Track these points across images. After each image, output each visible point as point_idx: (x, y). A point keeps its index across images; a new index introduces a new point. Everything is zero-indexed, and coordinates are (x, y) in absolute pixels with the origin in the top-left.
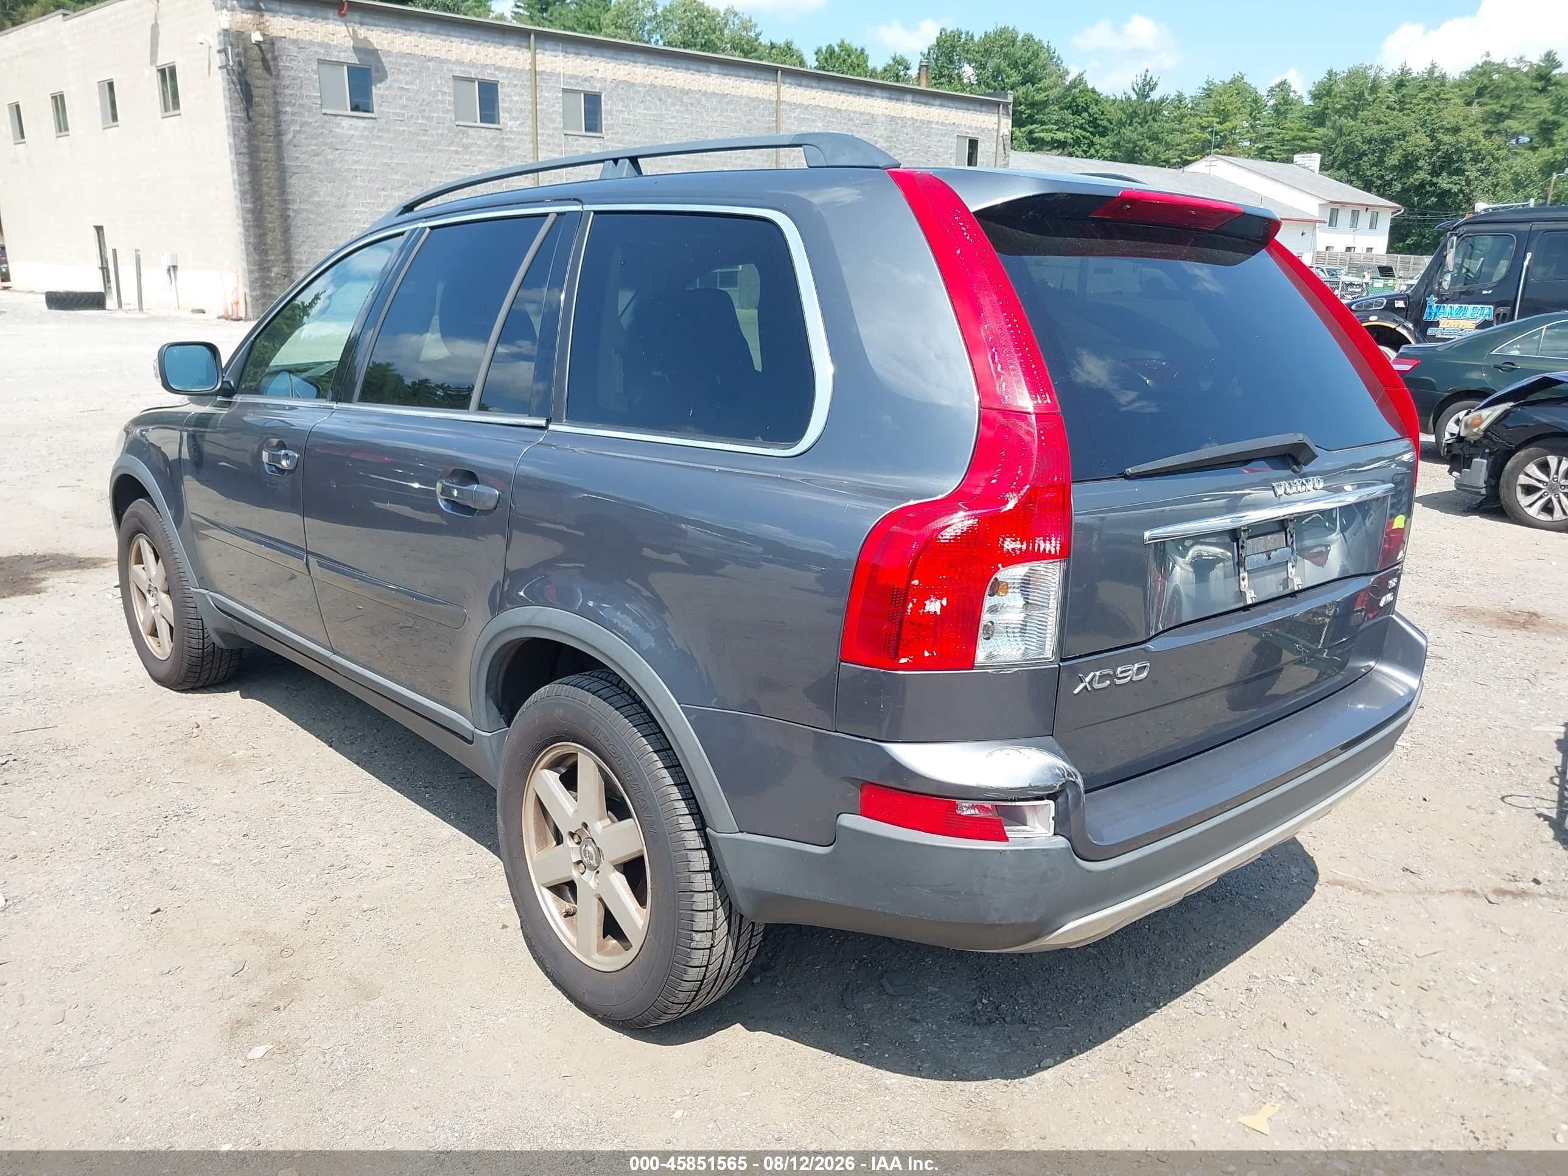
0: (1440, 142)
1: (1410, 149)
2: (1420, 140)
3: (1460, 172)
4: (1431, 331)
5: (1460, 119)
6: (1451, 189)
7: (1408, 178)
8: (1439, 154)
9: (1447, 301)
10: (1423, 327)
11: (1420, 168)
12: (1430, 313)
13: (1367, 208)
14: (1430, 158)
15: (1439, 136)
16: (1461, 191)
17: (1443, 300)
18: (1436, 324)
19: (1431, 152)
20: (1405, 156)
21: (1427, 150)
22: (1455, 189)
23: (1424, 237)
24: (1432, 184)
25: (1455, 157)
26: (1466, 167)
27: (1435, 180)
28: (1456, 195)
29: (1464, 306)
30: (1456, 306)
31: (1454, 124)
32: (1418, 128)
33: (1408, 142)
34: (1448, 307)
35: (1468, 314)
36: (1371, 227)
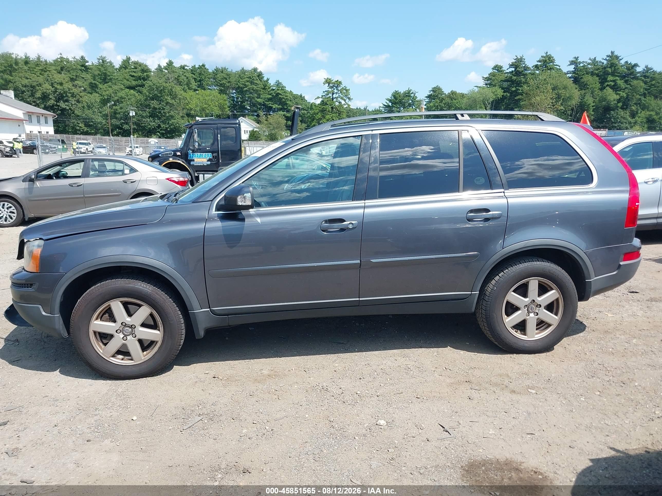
0: (56, 89)
1: (45, 91)
2: (47, 87)
3: (67, 101)
4: (192, 163)
5: (62, 80)
6: (66, 108)
7: (47, 103)
8: (57, 93)
9: (196, 152)
10: (189, 161)
11: (51, 99)
12: (190, 157)
13: (43, 115)
14: (54, 95)
15: (56, 86)
16: (70, 109)
17: (194, 151)
18: (193, 160)
19: (55, 92)
20: (43, 93)
21: (52, 91)
22: (68, 108)
23: (59, 127)
24: (57, 105)
25: (64, 95)
26: (69, 99)
27: (58, 104)
28: (68, 110)
29: (202, 154)
30: (199, 154)
31: (60, 82)
32: (45, 82)
33: (43, 87)
34: (196, 154)
35: (204, 157)
36: (46, 123)
